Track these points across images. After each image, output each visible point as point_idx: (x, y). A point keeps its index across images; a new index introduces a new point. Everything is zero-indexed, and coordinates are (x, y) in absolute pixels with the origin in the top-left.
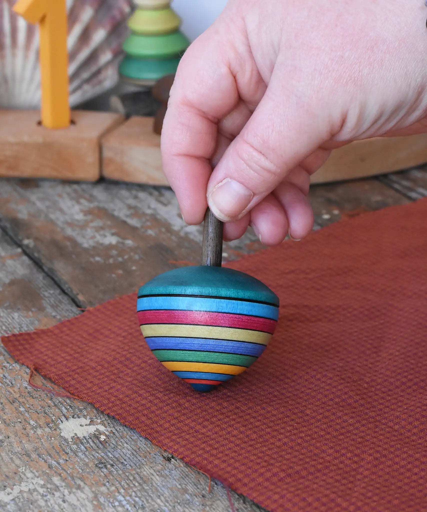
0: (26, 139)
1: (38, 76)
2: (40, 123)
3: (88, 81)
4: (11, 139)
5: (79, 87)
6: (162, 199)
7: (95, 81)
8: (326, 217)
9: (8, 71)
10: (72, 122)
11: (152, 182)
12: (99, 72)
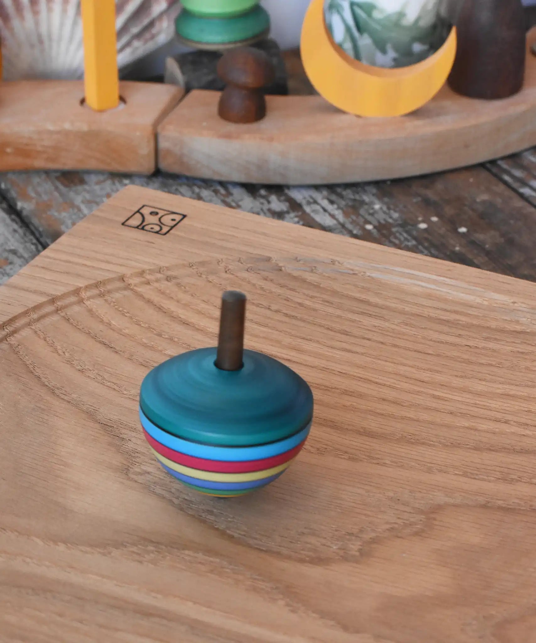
0: (67, 126)
1: (79, 33)
2: (83, 101)
3: (138, 36)
4: (50, 127)
5: (128, 44)
6: (229, 200)
7: (147, 35)
8: (423, 226)
9: (44, 30)
10: (122, 99)
11: (216, 178)
12: (151, 24)
